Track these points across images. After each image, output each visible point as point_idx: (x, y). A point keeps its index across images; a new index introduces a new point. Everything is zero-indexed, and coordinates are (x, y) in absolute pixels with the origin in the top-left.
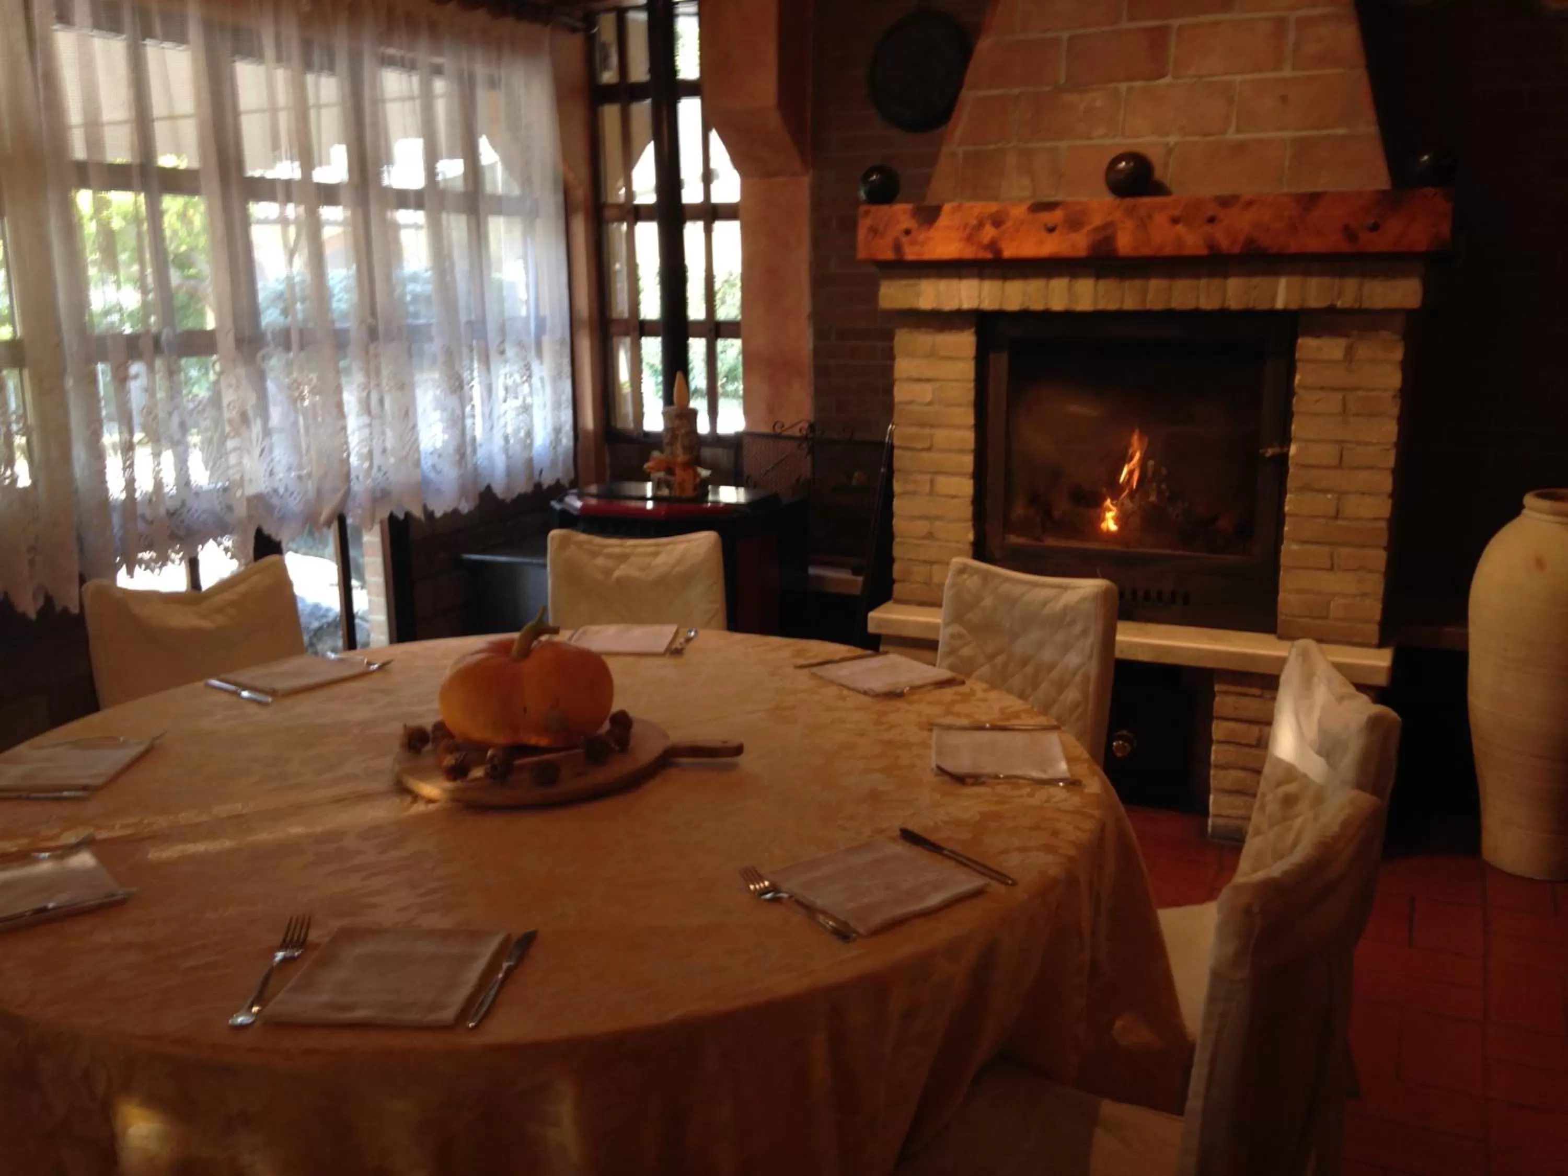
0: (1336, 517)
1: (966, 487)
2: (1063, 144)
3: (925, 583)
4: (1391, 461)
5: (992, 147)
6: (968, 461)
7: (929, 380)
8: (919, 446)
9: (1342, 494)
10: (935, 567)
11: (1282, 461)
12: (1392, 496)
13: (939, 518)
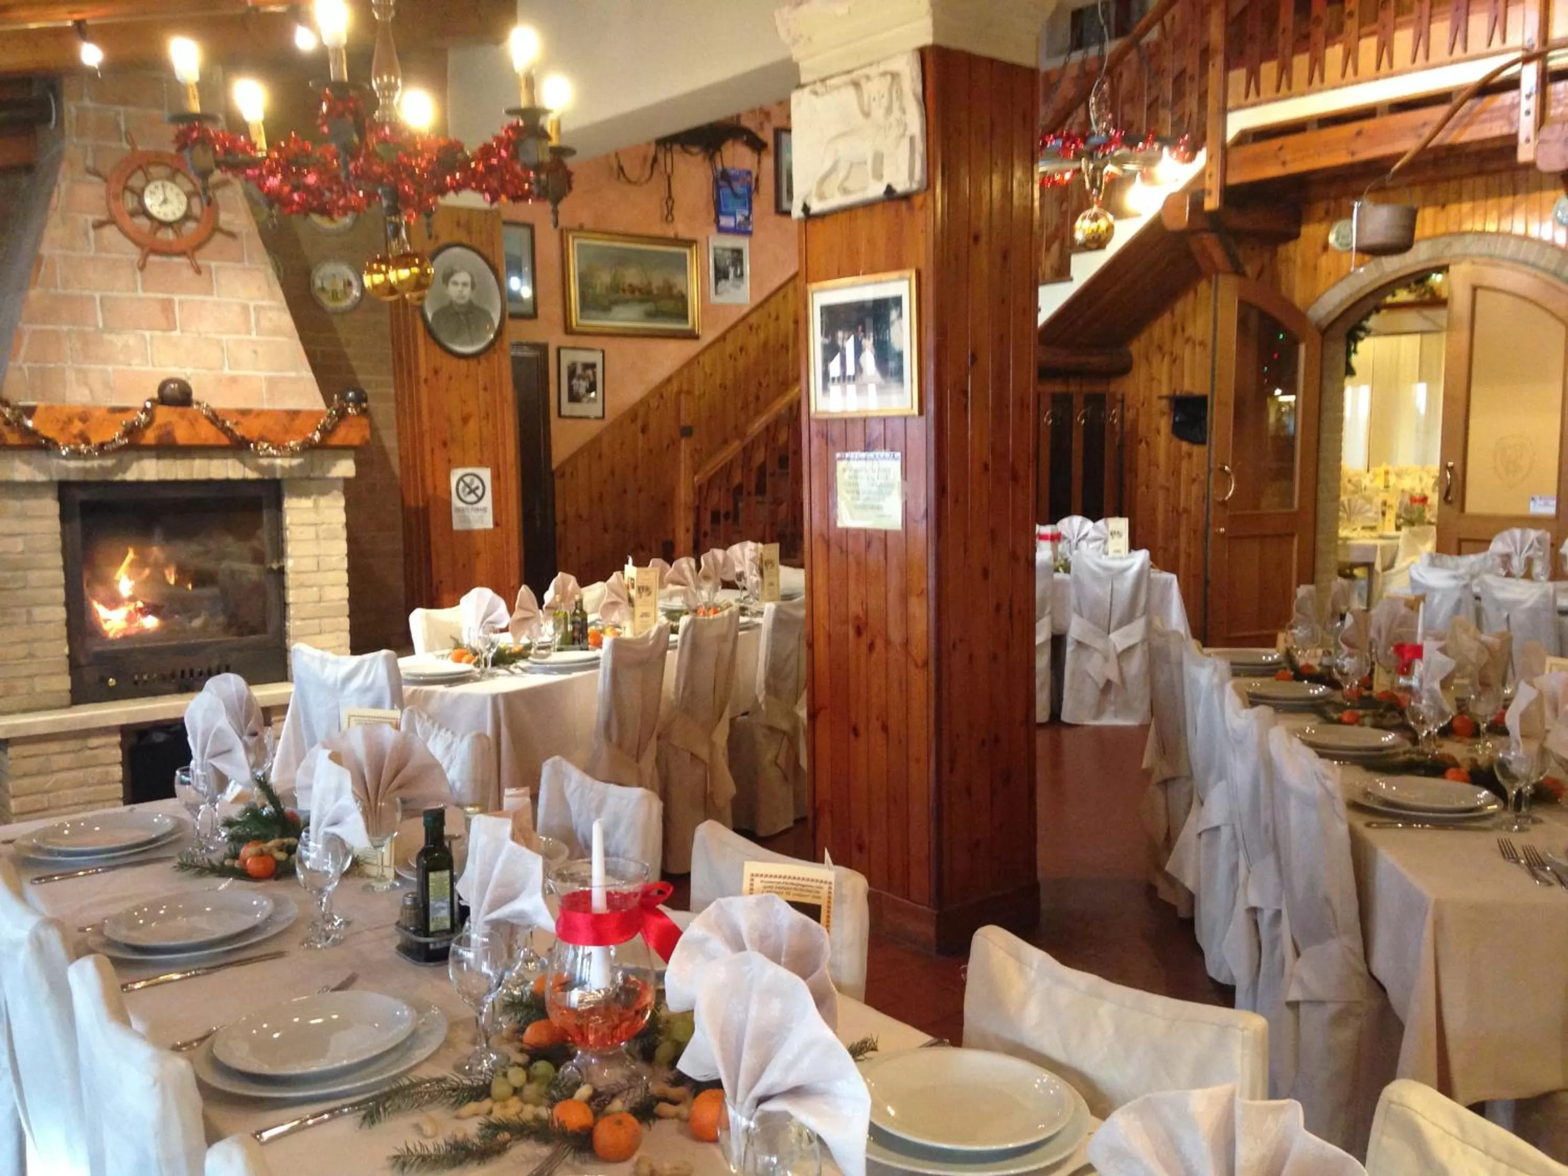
0: (320, 601)
1: (61, 613)
2: (110, 368)
3: (29, 694)
4: (345, 565)
5: (52, 365)
6: (61, 593)
7: (20, 535)
8: (16, 586)
9: (321, 587)
10: (36, 680)
11: (281, 571)
12: (348, 585)
13: (34, 640)
